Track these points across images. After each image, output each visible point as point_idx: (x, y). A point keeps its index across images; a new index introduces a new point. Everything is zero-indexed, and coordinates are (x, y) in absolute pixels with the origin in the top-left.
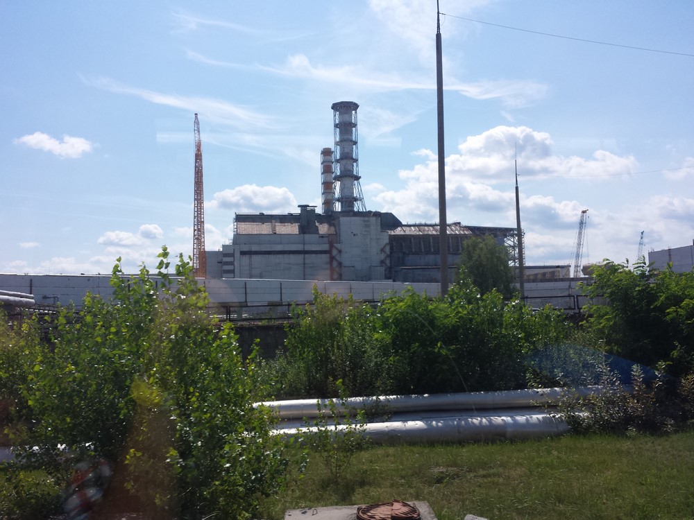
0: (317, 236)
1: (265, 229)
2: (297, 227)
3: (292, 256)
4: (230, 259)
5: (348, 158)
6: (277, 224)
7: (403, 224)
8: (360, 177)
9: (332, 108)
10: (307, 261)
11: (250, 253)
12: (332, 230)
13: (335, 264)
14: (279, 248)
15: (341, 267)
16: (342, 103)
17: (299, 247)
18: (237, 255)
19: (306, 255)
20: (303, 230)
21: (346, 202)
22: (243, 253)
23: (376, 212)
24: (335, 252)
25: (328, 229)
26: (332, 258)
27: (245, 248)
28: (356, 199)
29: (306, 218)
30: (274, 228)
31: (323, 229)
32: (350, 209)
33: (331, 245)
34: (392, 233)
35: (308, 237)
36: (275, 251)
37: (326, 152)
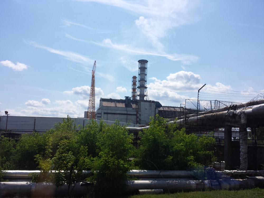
0: (131, 108)
1: (112, 105)
2: (124, 105)
3: (123, 116)
4: (100, 115)
5: (143, 80)
6: (117, 103)
7: (163, 106)
8: (147, 88)
9: (138, 62)
10: (128, 118)
11: (107, 113)
12: (137, 107)
13: (138, 119)
14: (118, 112)
15: (140, 121)
16: (143, 60)
17: (125, 112)
18: (103, 114)
19: (128, 116)
20: (127, 106)
21: (142, 96)
22: (105, 113)
23: (153, 101)
24: (138, 115)
25: (136, 106)
26: (137, 117)
27: (106, 111)
28: (145, 96)
29: (127, 102)
30: (116, 105)
31: (134, 106)
32: (143, 99)
33: (137, 113)
34: (159, 109)
35: (128, 109)
36: (116, 113)
37: (134, 77)
